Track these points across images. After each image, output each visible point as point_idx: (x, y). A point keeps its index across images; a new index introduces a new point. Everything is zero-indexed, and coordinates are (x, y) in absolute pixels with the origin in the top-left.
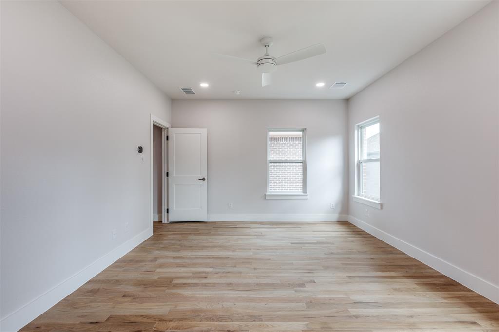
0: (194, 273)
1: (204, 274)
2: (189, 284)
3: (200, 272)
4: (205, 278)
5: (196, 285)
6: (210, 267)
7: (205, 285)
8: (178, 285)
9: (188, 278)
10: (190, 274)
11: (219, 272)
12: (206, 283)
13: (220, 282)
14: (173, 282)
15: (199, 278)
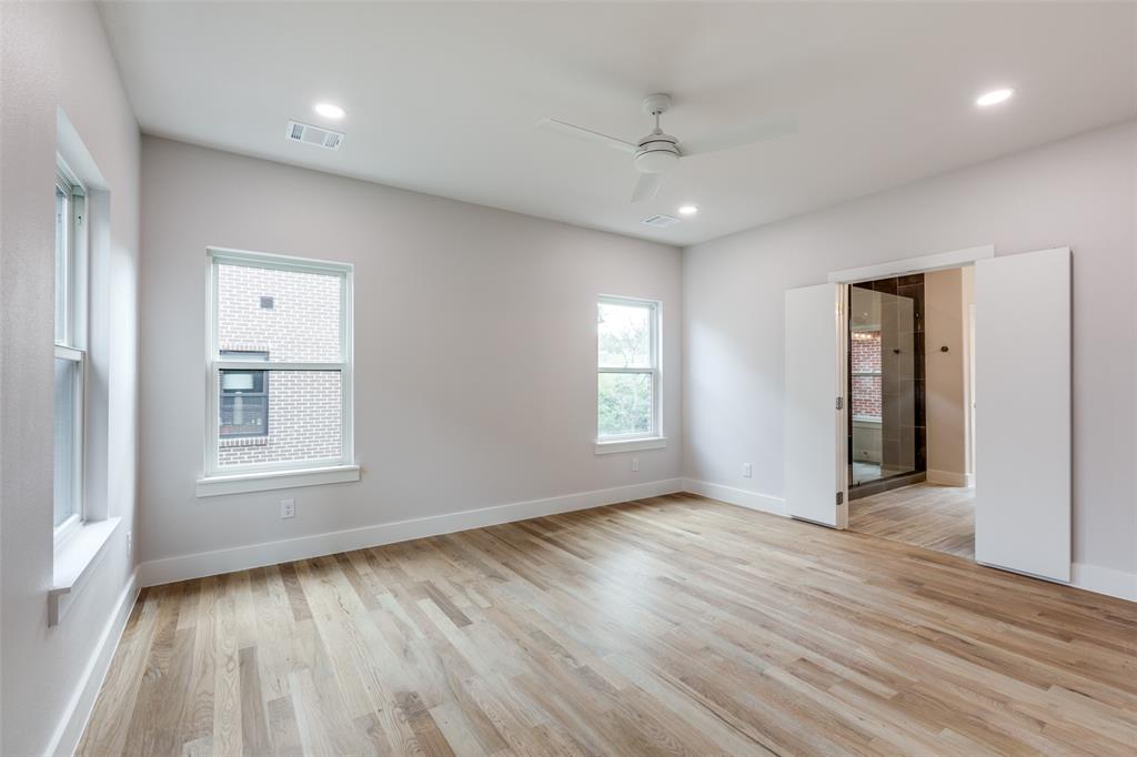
0: (825, 687)
1: (801, 670)
2: (852, 668)
3: (809, 680)
4: (804, 660)
5: (837, 658)
6: (768, 678)
7: (817, 648)
8: (882, 678)
9: (847, 683)
10: (837, 689)
11: (761, 656)
12: (812, 650)
13: (781, 638)
14: (894, 693)
15: (819, 669)
